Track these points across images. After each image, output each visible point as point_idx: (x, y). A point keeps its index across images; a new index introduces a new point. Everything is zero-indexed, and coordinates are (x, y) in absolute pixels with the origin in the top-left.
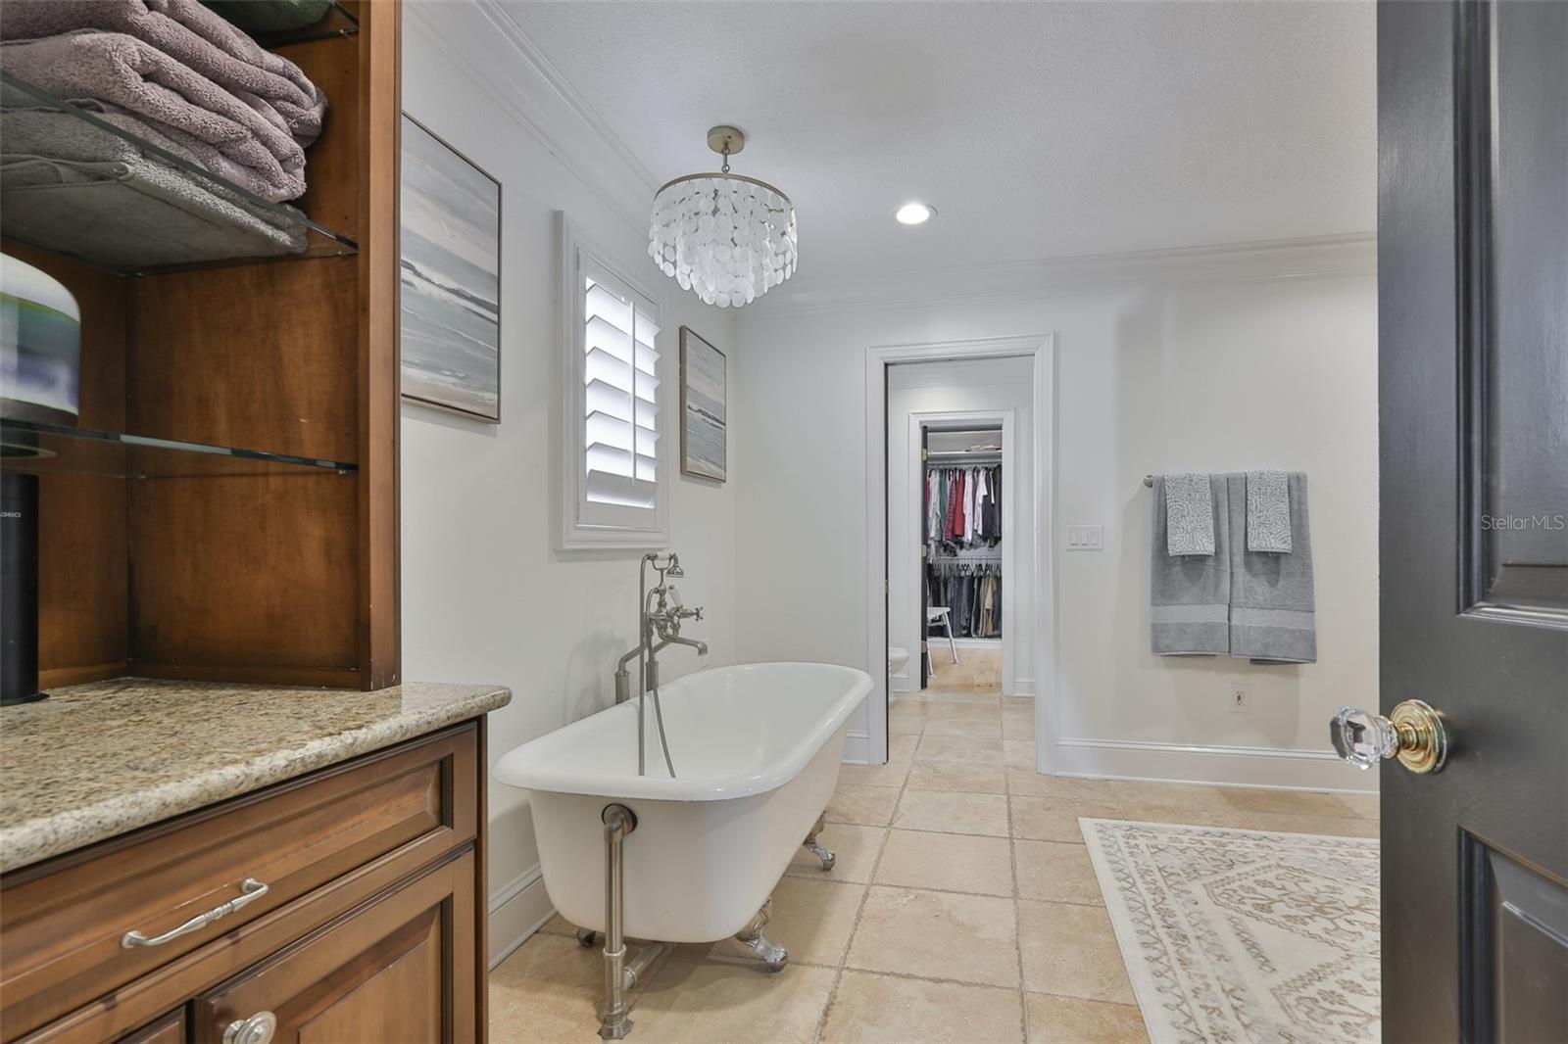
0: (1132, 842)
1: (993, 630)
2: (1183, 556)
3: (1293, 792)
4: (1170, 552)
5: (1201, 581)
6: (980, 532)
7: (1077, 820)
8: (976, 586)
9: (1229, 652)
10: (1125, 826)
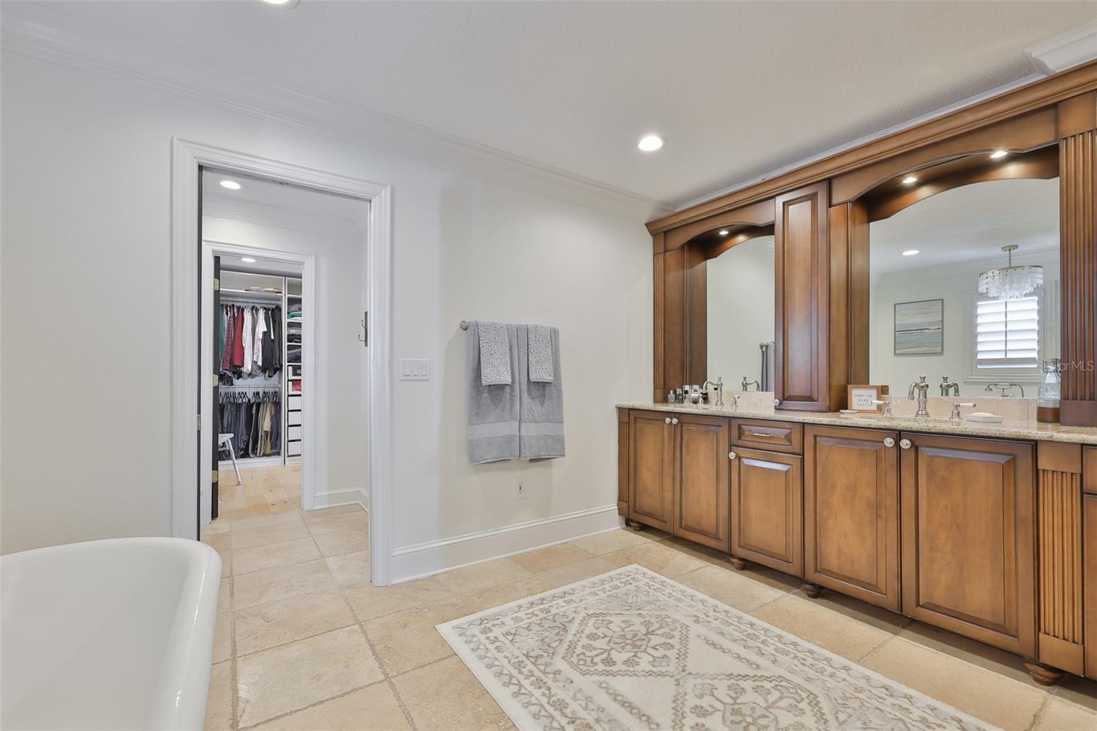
0: (491, 635)
1: (272, 449)
2: (490, 386)
3: (550, 547)
4: (483, 382)
5: (502, 404)
6: (260, 363)
7: (435, 628)
8: (254, 412)
9: (520, 456)
10: (476, 620)
